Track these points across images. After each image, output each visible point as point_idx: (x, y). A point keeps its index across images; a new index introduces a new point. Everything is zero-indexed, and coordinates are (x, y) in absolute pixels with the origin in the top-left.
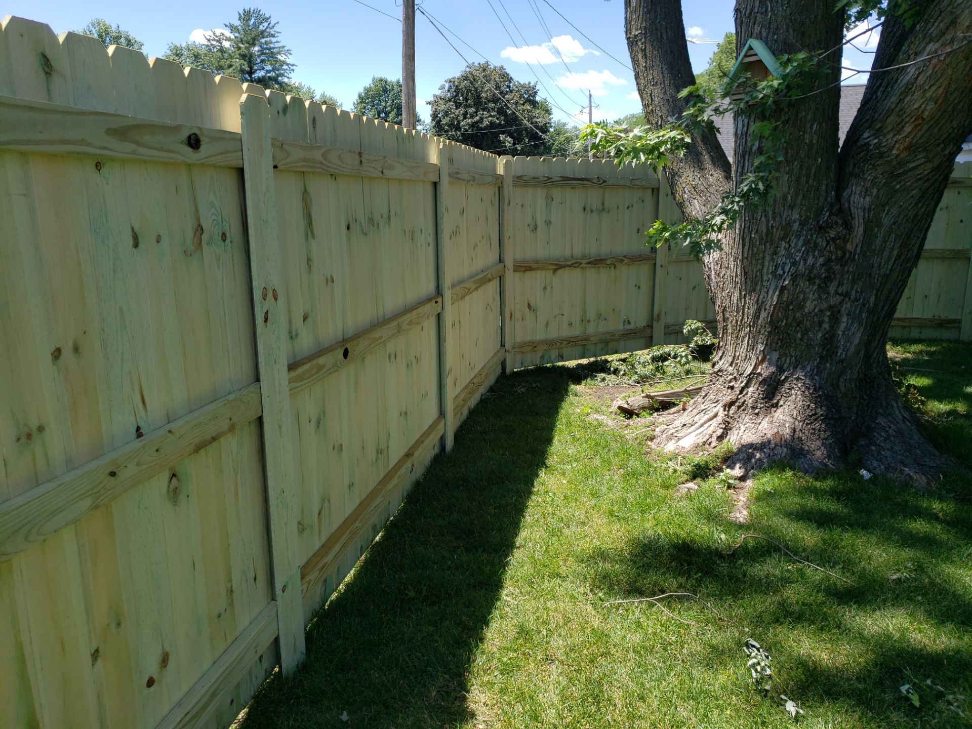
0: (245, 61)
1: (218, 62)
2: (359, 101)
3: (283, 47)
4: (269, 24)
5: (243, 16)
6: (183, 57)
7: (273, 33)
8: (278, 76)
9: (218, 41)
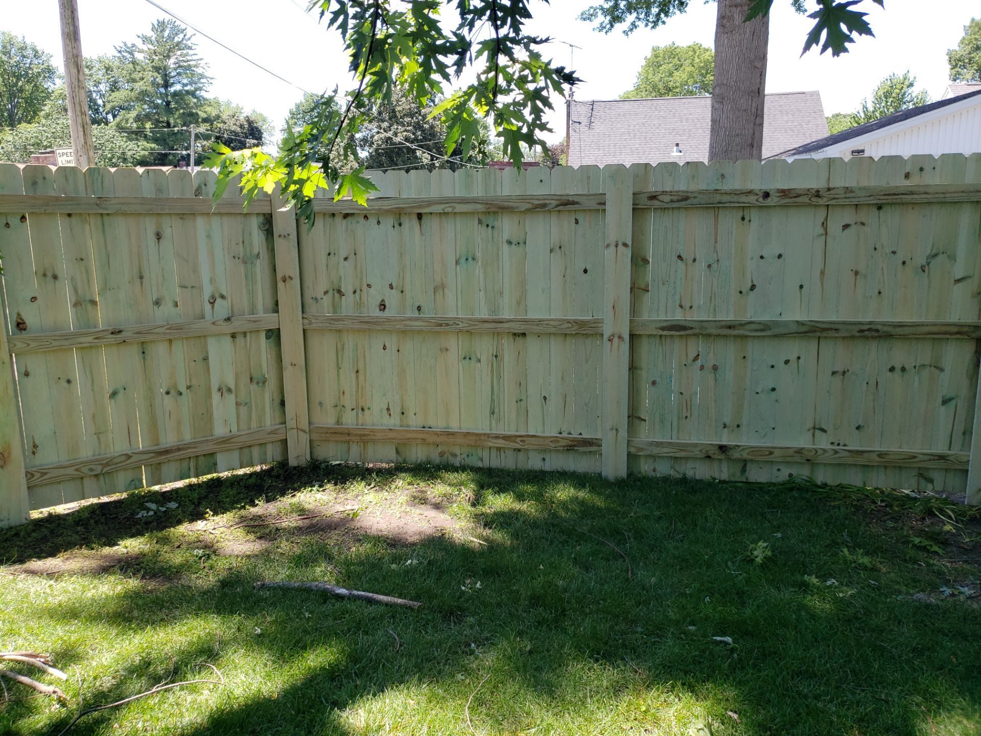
0: (159, 73)
1: (130, 74)
2: (290, 116)
3: (201, 59)
4: (185, 36)
5: (156, 26)
6: (94, 69)
7: (190, 45)
8: (196, 90)
9: (131, 53)
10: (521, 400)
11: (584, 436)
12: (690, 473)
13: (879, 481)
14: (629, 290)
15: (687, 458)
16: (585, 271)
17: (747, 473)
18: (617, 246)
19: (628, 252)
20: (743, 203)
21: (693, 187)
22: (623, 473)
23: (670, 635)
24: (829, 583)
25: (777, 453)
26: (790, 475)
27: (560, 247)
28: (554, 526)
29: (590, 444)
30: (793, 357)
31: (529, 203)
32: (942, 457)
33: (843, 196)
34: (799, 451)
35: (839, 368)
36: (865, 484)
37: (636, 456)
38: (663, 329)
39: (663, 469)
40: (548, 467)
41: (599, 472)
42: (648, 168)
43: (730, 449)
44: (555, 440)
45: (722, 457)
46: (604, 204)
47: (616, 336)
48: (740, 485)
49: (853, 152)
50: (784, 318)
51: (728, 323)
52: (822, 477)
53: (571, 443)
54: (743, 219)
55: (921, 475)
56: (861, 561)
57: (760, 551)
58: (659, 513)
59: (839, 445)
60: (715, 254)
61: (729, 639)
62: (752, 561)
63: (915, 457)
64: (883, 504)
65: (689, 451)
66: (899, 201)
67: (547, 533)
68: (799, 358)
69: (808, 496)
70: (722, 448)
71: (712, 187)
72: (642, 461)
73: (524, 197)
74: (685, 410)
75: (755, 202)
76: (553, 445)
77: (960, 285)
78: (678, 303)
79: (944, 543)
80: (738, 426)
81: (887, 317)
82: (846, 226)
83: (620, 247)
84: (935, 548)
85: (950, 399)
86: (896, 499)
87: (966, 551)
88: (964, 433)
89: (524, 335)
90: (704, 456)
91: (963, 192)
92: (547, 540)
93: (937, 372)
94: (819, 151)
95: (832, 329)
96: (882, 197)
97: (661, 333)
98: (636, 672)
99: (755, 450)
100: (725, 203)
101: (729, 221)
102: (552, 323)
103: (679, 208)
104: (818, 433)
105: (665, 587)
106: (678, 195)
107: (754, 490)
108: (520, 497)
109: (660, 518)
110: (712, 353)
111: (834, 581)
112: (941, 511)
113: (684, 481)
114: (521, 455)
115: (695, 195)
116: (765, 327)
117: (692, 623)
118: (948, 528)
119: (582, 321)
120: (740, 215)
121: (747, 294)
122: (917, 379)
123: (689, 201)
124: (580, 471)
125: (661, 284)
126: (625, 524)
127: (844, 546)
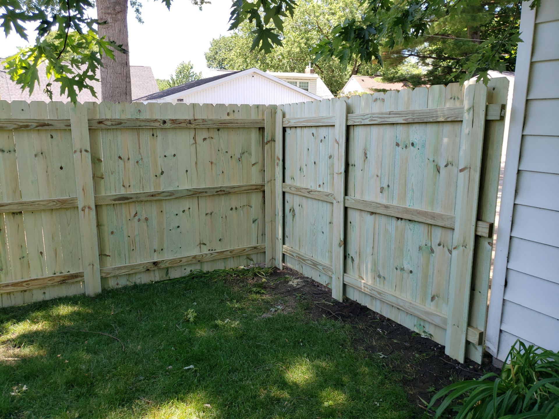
10: (23, 257)
11: (72, 272)
12: (138, 282)
13: (231, 265)
14: (92, 178)
15: (136, 273)
16: (61, 168)
17: (169, 274)
18: (81, 152)
19: (89, 155)
20: (152, 126)
21: (123, 117)
22: (99, 290)
23: (160, 375)
24: (226, 322)
25: (184, 260)
26: (191, 271)
27: (42, 153)
28: (66, 333)
29: (76, 277)
30: (186, 209)
31: (15, 124)
32: (255, 248)
33: (202, 123)
34: (194, 257)
35: (209, 211)
36: (225, 268)
37: (106, 278)
38: (115, 200)
39: (123, 282)
40: (48, 297)
41: (83, 292)
42: (95, 104)
43: (159, 263)
44: (51, 279)
45: (156, 268)
46: (70, 126)
47: (87, 207)
48: (167, 282)
49: (178, 100)
50: (180, 188)
51: (152, 194)
52: (207, 268)
53: (63, 279)
54: (153, 135)
55: (248, 258)
56: (236, 306)
57: (191, 314)
58: (129, 308)
59: (212, 250)
60: (140, 155)
61: (192, 366)
62: (188, 321)
63: (245, 250)
64: (236, 276)
65: (137, 269)
66: (226, 126)
67: (62, 339)
68: (189, 208)
69: (202, 279)
70: (155, 263)
71: (134, 117)
72: (110, 280)
73: (11, 120)
74: (132, 246)
75: (159, 126)
76: (50, 282)
77: (254, 166)
78: (122, 184)
79: (265, 288)
80: (162, 250)
81: (227, 184)
82: (205, 139)
83: (83, 152)
84: (263, 291)
85: (256, 220)
86: (240, 271)
87: (273, 289)
88: (262, 235)
89: (21, 213)
90: (145, 270)
91: (251, 123)
92: (64, 343)
93: (250, 208)
94: (162, 98)
95: (203, 192)
96: (219, 125)
97: (114, 202)
98: (148, 403)
99: (172, 261)
100: (143, 126)
101: (145, 137)
102: (41, 203)
103: (116, 129)
104: (202, 245)
105: (147, 350)
106: (115, 121)
107: (174, 283)
108: (34, 321)
109: (131, 311)
110: (144, 211)
111: (228, 320)
112: (259, 273)
113: (136, 286)
114: (27, 294)
115: (126, 122)
116: (171, 194)
117: (170, 365)
118: (264, 280)
119: (62, 200)
120: (151, 133)
121: (160, 176)
122: (242, 212)
123: (122, 125)
124: (71, 295)
125: (110, 174)
126: (110, 320)
127: (227, 301)
